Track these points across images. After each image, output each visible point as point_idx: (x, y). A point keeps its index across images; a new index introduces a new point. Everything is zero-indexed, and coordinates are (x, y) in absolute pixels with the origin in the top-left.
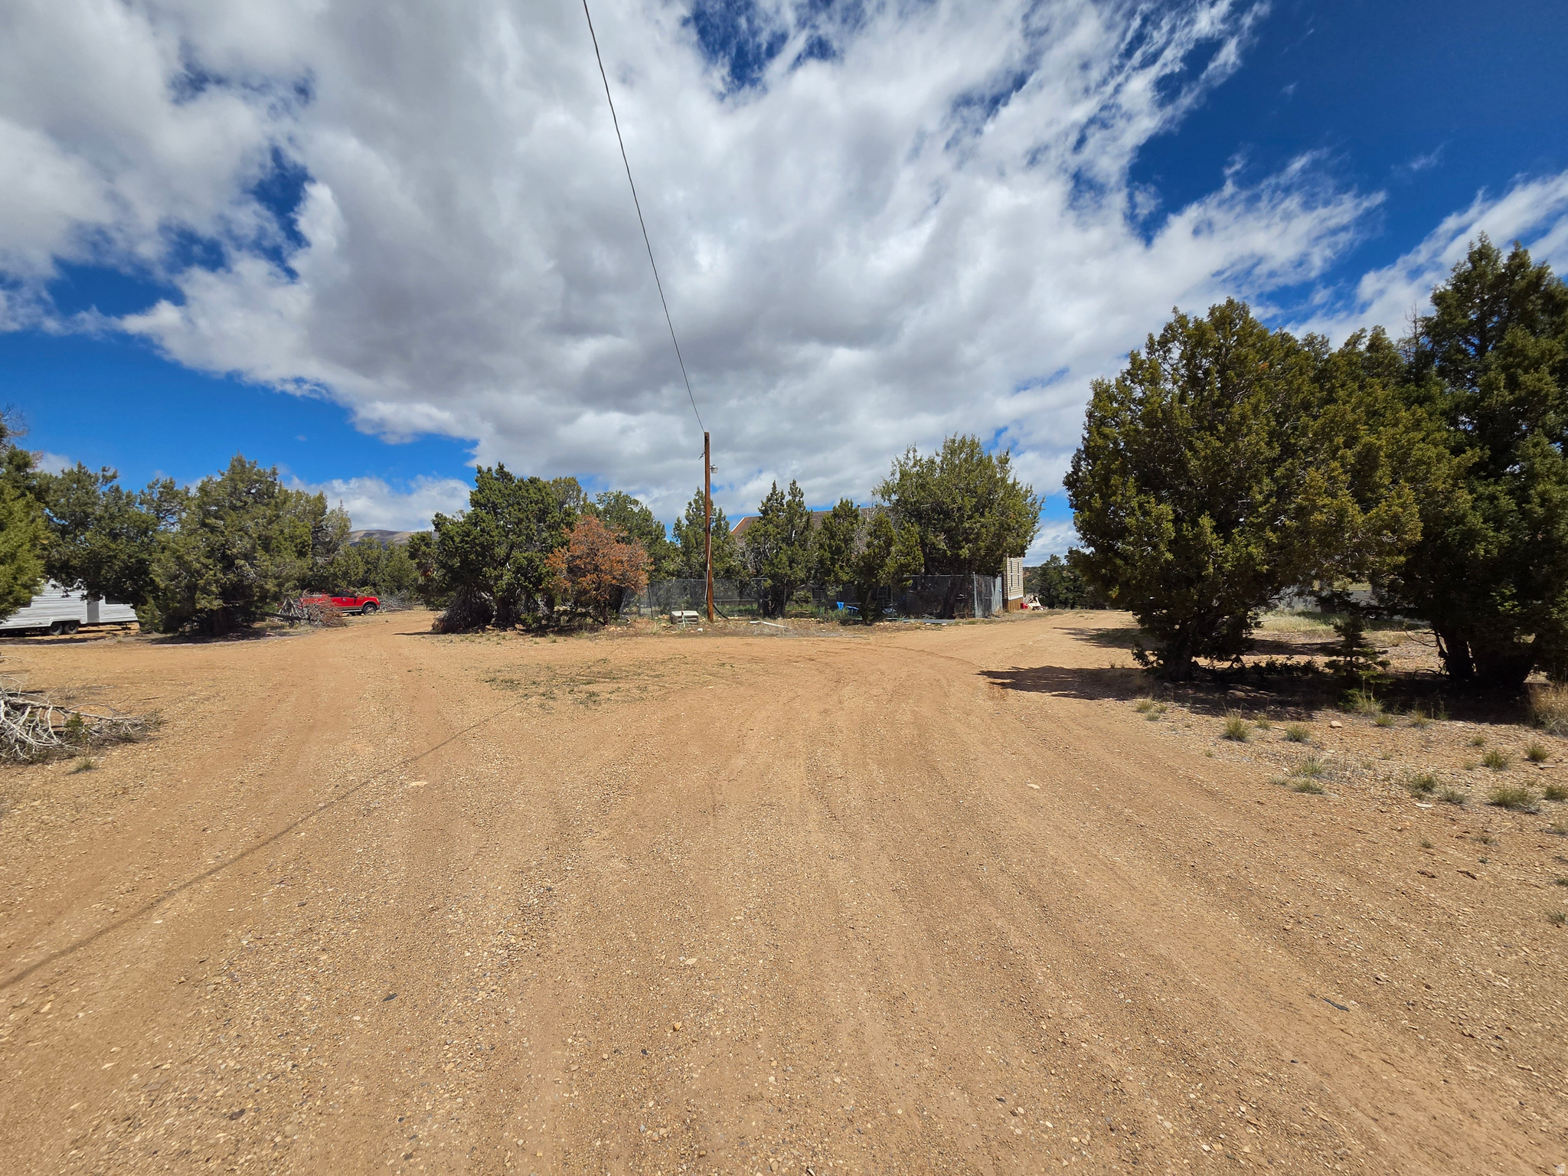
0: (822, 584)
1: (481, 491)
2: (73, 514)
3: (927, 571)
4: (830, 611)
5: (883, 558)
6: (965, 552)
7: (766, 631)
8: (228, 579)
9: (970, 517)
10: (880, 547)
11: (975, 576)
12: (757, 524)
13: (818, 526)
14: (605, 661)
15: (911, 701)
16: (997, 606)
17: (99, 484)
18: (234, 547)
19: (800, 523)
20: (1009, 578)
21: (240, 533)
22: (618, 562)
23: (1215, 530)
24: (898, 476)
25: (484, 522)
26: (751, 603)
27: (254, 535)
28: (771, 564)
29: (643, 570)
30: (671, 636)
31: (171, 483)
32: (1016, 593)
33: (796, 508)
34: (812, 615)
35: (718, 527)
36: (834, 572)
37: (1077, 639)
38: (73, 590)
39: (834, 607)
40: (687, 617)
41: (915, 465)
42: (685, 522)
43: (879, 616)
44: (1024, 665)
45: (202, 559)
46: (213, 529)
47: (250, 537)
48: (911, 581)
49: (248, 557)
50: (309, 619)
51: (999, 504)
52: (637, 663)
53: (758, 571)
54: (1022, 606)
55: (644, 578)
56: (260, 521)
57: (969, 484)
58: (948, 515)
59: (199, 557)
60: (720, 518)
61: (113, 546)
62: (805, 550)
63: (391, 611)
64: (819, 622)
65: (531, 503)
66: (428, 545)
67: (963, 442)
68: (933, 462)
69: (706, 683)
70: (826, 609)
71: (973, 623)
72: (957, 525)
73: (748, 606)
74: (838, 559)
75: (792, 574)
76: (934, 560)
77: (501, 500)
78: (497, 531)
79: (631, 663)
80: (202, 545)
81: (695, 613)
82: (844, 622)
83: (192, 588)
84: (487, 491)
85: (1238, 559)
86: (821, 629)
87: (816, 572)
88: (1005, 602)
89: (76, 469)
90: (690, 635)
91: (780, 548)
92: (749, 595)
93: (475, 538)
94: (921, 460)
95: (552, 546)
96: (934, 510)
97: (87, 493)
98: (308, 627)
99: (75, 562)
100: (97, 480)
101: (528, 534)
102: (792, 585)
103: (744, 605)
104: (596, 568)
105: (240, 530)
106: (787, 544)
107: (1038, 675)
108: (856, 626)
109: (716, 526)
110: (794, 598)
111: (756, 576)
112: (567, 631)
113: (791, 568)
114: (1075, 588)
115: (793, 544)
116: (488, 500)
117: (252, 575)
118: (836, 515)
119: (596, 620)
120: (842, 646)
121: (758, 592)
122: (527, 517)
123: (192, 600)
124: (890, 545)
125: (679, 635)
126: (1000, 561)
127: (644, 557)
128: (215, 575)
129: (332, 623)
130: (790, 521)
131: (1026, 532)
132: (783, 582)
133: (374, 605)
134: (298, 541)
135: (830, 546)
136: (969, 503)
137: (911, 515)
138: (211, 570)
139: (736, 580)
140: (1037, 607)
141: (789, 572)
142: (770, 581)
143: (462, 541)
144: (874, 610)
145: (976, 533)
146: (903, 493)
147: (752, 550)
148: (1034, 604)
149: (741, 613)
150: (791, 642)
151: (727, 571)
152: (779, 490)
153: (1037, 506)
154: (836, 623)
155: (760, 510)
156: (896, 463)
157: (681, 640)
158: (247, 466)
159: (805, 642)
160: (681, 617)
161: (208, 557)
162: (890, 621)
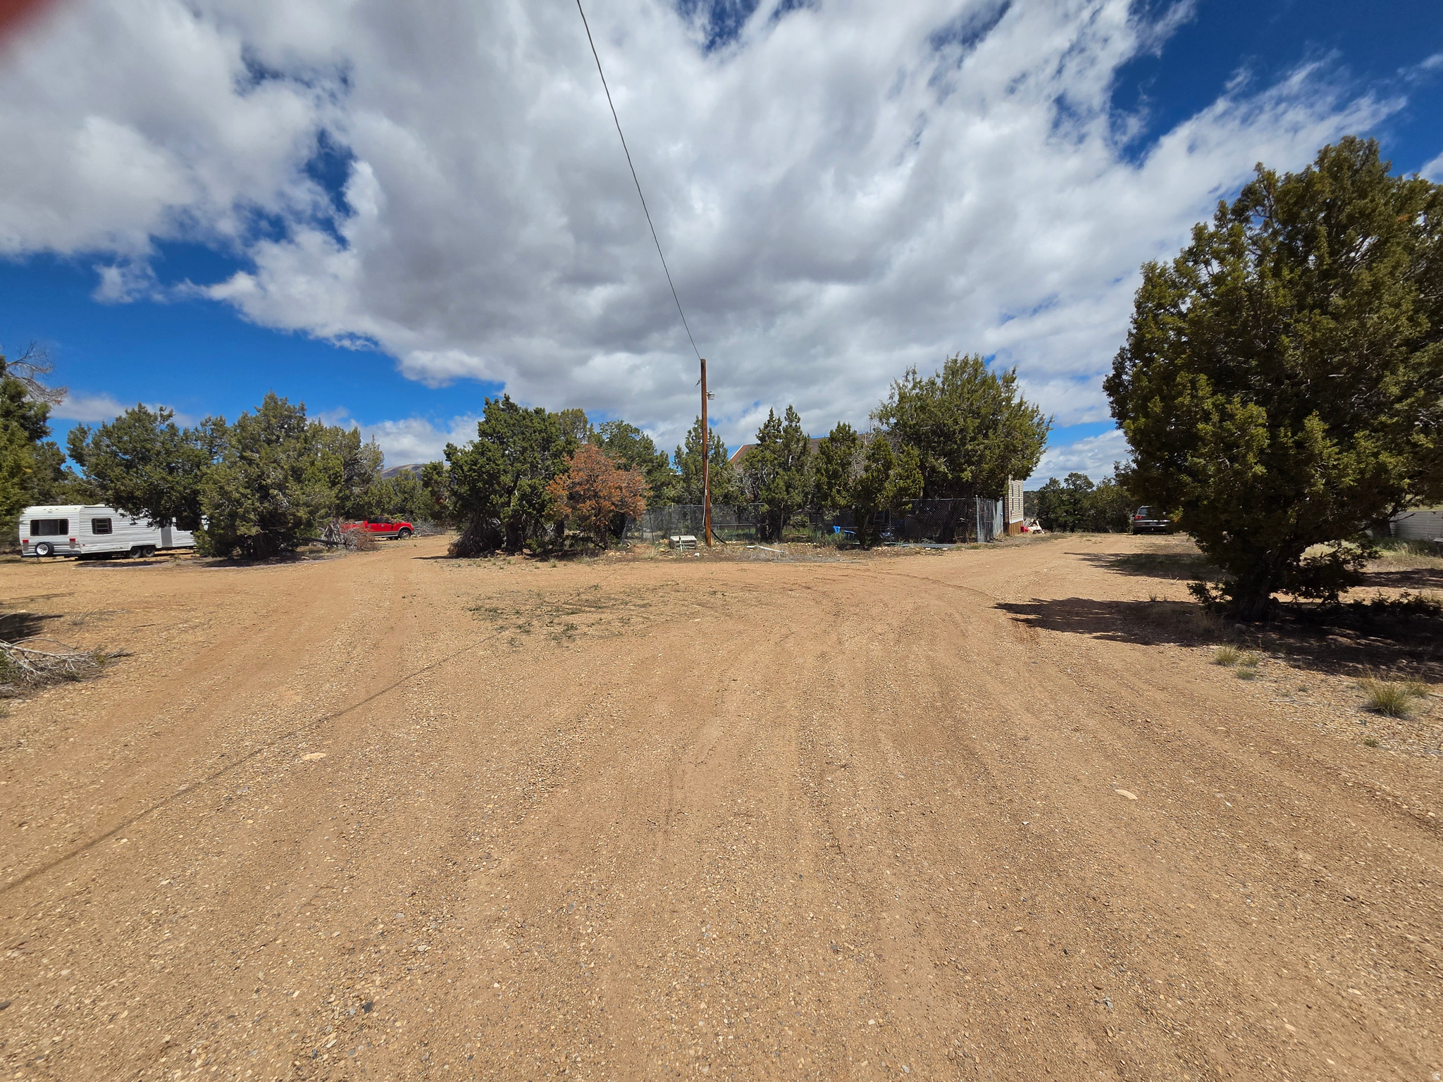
0: (819, 509)
1: (487, 422)
2: (135, 449)
3: (926, 495)
4: (826, 535)
5: (881, 482)
6: (967, 475)
7: (762, 555)
8: (264, 507)
9: (973, 439)
10: (879, 471)
11: (978, 501)
12: (755, 451)
13: (815, 451)
14: (596, 587)
15: (923, 642)
16: (998, 530)
17: (158, 423)
18: (269, 477)
19: (796, 448)
20: (1010, 501)
21: (273, 465)
22: (617, 488)
23: (1328, 433)
24: (896, 398)
25: (490, 451)
26: (749, 527)
27: (285, 467)
28: (769, 489)
29: (640, 495)
30: (667, 561)
31: (221, 420)
32: (1016, 517)
33: (793, 433)
34: (809, 540)
35: (717, 453)
36: (830, 496)
37: (1097, 566)
38: (139, 518)
39: (831, 531)
40: (684, 542)
41: (914, 387)
42: (685, 450)
43: (877, 541)
44: (1046, 597)
45: (242, 490)
46: (250, 462)
47: (282, 467)
48: (910, 505)
49: (281, 487)
50: (345, 544)
51: (1004, 425)
52: (628, 590)
53: (756, 497)
54: (1023, 530)
55: (642, 504)
56: (291, 453)
57: (972, 404)
58: (949, 436)
59: (238, 487)
60: (718, 446)
61: (170, 478)
62: (802, 475)
63: (425, 536)
64: (816, 547)
65: (535, 432)
66: (439, 474)
67: (965, 362)
68: (933, 383)
69: (694, 615)
70: (823, 534)
71: (976, 548)
72: (959, 448)
73: (747, 531)
74: (836, 484)
75: (789, 498)
76: (934, 483)
77: (506, 430)
78: (502, 460)
79: (622, 590)
80: (241, 477)
81: (693, 538)
82: (841, 547)
83: (233, 516)
84: (493, 422)
85: (1362, 472)
86: (818, 554)
87: (813, 497)
88: (1006, 526)
89: (136, 409)
90: (686, 560)
91: (777, 473)
92: (747, 520)
93: (482, 467)
94: (920, 382)
95: (554, 475)
96: (934, 433)
97: (146, 431)
98: (344, 551)
99: (138, 493)
100: (156, 419)
101: (532, 462)
102: (789, 510)
103: (742, 530)
104: (596, 495)
105: (273, 462)
106: (784, 469)
107: (1067, 609)
108: (854, 551)
109: (715, 453)
110: (791, 522)
111: (753, 501)
112: (569, 555)
113: (788, 493)
114: (1075, 511)
115: (789, 469)
116: (494, 430)
117: (285, 504)
118: (833, 439)
119: (598, 545)
120: (840, 573)
121: (755, 517)
122: (531, 446)
123: (233, 527)
124: (889, 468)
125: (675, 560)
126: (1002, 484)
127: (642, 483)
128: (253, 505)
129: (366, 547)
130: (787, 445)
131: (1032, 453)
132: (779, 507)
133: (409, 531)
134: (331, 472)
135: (827, 470)
136: (973, 423)
137: (910, 439)
138: (249, 499)
139: (734, 506)
140: (1038, 531)
141: (786, 497)
142: (767, 506)
143: (470, 469)
144: (872, 535)
145: (980, 455)
146: (902, 416)
147: (750, 475)
148: (1034, 528)
149: (738, 537)
150: (787, 568)
151: (726, 496)
152: (776, 416)
153: (1044, 427)
154: (834, 547)
155: (758, 437)
156: (895, 386)
157: (676, 565)
158: (279, 403)
159: (801, 567)
160: (678, 542)
161: (246, 488)
162: (888, 545)
